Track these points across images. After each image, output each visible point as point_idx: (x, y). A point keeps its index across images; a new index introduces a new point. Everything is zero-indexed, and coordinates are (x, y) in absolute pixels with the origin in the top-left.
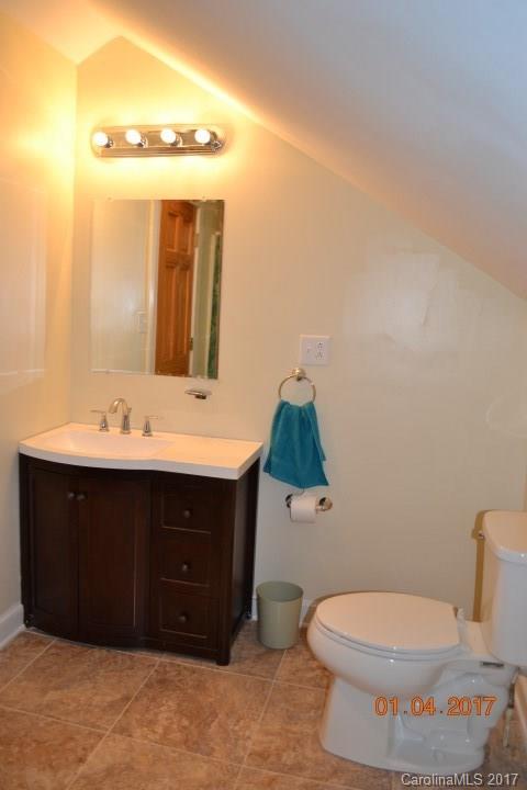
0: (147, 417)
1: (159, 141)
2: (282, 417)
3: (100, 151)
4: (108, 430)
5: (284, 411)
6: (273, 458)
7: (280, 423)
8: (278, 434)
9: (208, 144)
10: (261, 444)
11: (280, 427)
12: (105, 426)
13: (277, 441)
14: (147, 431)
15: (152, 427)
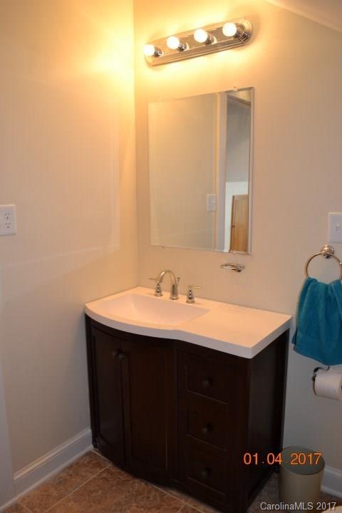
0: (190, 286)
1: (195, 43)
2: (307, 295)
3: (150, 60)
4: (161, 295)
5: (309, 288)
6: (298, 333)
7: (306, 300)
8: (304, 310)
9: (236, 36)
10: (289, 317)
11: (305, 304)
12: (159, 291)
13: (302, 317)
14: (190, 298)
15: (194, 294)
